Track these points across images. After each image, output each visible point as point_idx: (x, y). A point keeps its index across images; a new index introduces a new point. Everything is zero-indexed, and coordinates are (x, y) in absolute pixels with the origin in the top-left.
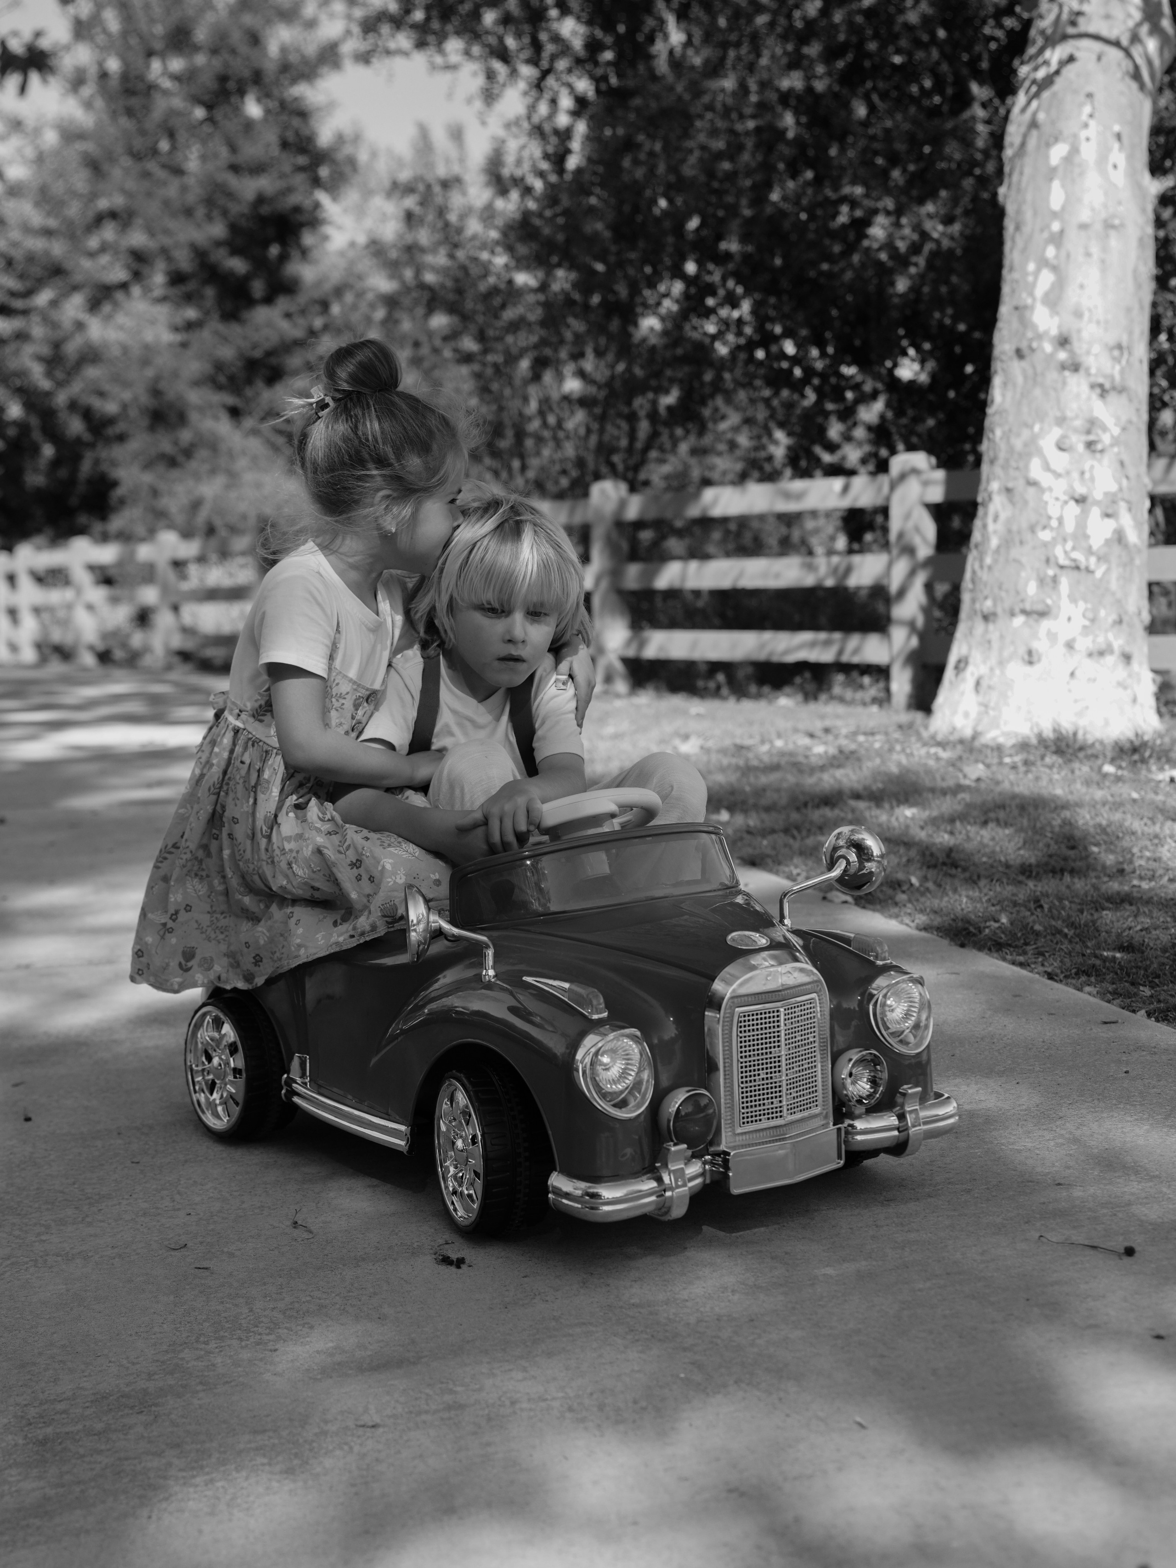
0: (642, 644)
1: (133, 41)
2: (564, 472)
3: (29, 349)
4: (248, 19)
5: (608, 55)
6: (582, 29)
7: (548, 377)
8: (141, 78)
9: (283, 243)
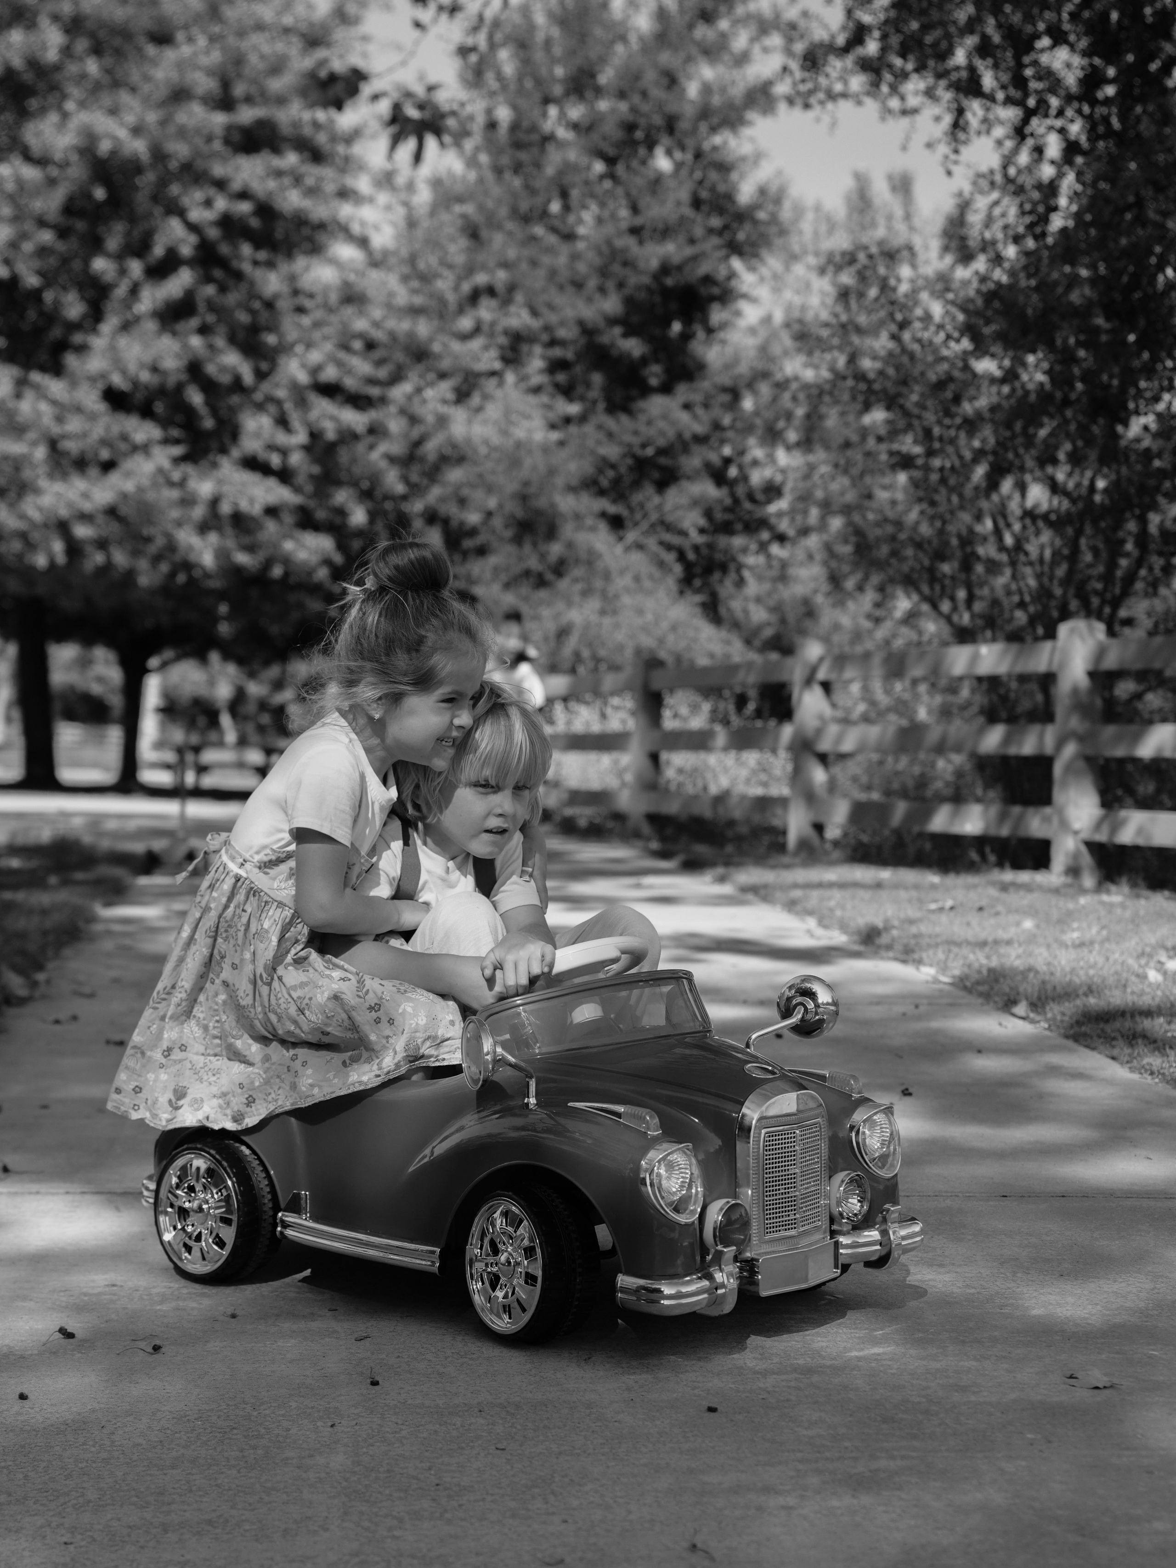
0: (1115, 828)
1: (529, 84)
2: (1022, 605)
3: (383, 447)
4: (665, 58)
5: (1110, 91)
6: (1077, 61)
7: (1007, 485)
8: (534, 129)
9: (688, 322)
